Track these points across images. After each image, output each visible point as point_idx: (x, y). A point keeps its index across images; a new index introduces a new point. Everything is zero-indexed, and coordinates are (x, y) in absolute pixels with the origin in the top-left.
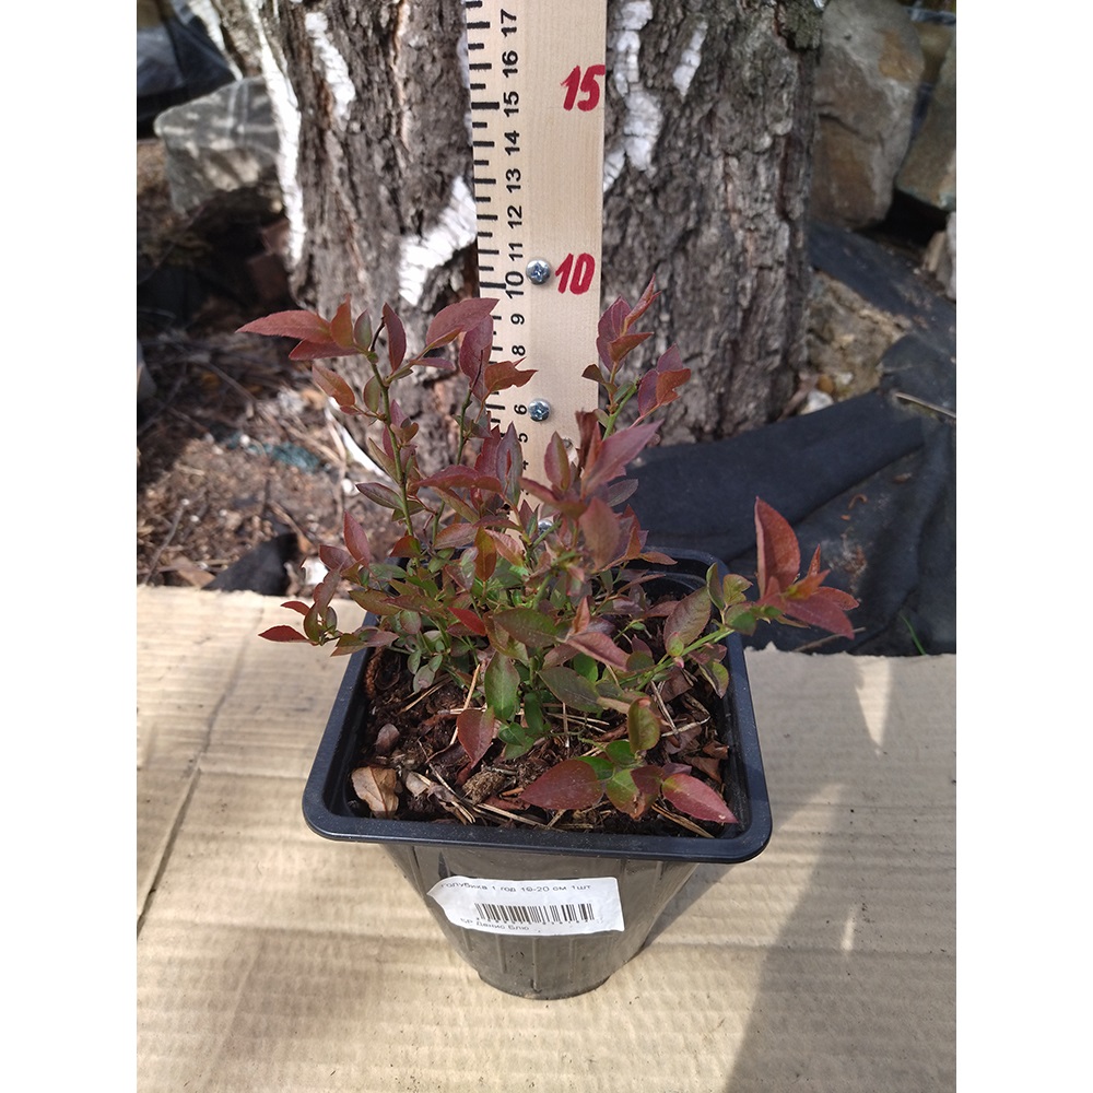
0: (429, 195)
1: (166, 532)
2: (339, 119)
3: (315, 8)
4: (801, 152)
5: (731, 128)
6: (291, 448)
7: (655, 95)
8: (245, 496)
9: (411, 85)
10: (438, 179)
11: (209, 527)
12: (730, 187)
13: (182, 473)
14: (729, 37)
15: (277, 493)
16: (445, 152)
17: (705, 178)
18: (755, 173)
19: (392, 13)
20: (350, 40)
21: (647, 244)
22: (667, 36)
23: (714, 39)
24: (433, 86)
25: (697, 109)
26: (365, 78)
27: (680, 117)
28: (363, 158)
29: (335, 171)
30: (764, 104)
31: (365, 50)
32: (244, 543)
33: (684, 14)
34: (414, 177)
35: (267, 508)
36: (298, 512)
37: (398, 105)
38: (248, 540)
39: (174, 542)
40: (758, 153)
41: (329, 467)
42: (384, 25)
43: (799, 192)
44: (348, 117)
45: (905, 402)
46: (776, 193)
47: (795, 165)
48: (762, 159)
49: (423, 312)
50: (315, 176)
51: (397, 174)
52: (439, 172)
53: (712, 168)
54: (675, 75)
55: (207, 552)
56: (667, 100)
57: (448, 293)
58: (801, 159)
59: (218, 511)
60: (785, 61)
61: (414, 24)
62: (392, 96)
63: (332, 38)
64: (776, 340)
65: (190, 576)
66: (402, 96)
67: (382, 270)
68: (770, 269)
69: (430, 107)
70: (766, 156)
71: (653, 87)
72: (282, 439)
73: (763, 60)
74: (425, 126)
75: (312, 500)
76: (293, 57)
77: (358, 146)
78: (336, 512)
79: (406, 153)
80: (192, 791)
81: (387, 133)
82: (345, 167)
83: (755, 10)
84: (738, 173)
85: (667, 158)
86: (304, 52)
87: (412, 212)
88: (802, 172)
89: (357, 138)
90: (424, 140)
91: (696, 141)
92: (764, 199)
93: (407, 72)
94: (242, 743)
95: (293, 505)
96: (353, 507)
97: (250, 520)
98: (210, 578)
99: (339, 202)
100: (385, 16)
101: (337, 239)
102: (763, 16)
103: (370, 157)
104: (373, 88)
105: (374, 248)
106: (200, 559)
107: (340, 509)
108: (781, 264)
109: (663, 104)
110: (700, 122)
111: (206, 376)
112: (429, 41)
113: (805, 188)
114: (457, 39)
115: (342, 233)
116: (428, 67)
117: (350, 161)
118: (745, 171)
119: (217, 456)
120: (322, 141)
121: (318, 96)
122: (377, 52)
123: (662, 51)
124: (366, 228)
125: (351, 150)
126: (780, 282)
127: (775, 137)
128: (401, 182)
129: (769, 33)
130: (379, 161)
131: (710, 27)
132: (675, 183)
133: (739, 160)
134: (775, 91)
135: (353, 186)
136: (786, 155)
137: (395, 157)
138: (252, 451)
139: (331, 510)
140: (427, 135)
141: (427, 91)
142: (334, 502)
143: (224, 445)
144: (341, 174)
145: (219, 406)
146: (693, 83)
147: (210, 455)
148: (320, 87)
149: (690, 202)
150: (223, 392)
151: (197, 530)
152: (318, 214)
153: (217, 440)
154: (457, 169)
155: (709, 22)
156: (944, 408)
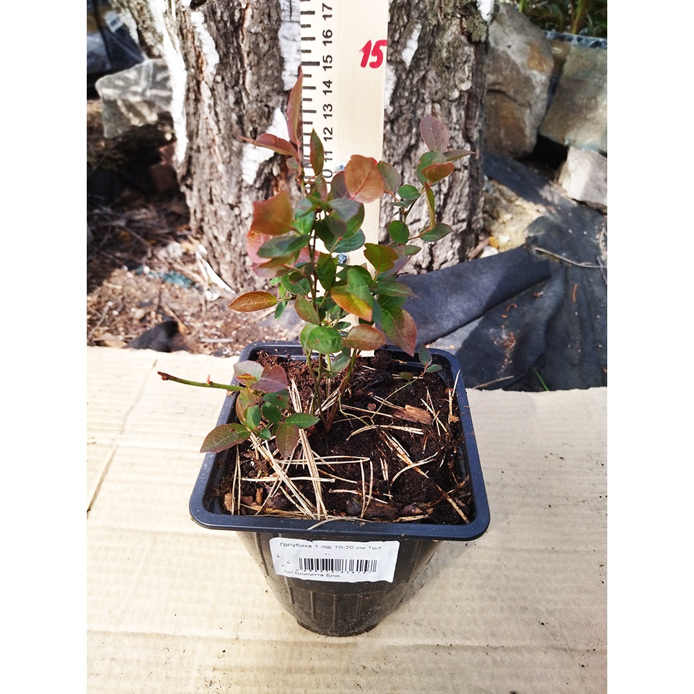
0: (261, 118)
1: (98, 320)
2: (209, 74)
3: (197, 10)
4: (477, 102)
5: (436, 86)
6: (174, 274)
7: (392, 65)
8: (146, 301)
9: (252, 55)
10: (266, 109)
11: (124, 317)
13: (108, 288)
14: (434, 34)
15: (166, 299)
16: (270, 94)
17: (421, 114)
18: (450, 113)
19: (241, 13)
20: (217, 28)
21: (388, 153)
22: (399, 31)
23: (425, 34)
24: (264, 55)
25: (416, 74)
26: (225, 50)
27: (406, 78)
28: (223, 97)
29: (206, 105)
30: (455, 72)
31: (225, 35)
32: (145, 327)
33: (408, 20)
34: (252, 108)
35: (160, 307)
36: (178, 311)
37: (244, 67)
38: (148, 324)
39: (103, 324)
40: (451, 101)
41: (197, 285)
42: (236, 20)
43: (476, 126)
44: (215, 73)
45: (541, 253)
46: (462, 125)
47: (474, 110)
48: (454, 104)
49: (256, 188)
50: (194, 108)
51: (242, 107)
52: (267, 106)
53: (425, 109)
54: (403, 54)
55: (123, 331)
56: (399, 68)
57: (271, 177)
58: (477, 106)
59: (130, 309)
60: (466, 48)
61: (254, 20)
62: (240, 61)
63: (206, 27)
64: (463, 213)
65: (112, 343)
66: (246, 61)
67: (232, 164)
68: (460, 170)
69: (262, 68)
70: (456, 103)
71: (391, 60)
72: (169, 270)
73: (453, 47)
74: (259, 78)
75: (187, 304)
76: (183, 39)
77: (220, 90)
78: (201, 310)
79: (248, 95)
80: (113, 455)
81: (237, 83)
82: (212, 103)
83: (449, 20)
85: (399, 102)
86: (190, 36)
87: (251, 129)
88: (477, 114)
89: (219, 85)
90: (258, 87)
91: (416, 93)
92: (455, 129)
93: (249, 47)
94: (144, 430)
95: (176, 307)
96: (212, 308)
97: (149, 314)
98: (125, 344)
99: (208, 124)
100: (237, 15)
101: (206, 146)
102: (453, 23)
103: (226, 97)
104: (229, 57)
105: (228, 150)
106: (119, 334)
107: (204, 309)
108: (466, 168)
109: (397, 70)
110: (417, 82)
111: (123, 233)
112: (262, 30)
113: (480, 124)
114: (278, 29)
115: (209, 142)
116: (261, 45)
117: (215, 99)
118: (444, 112)
119: (129, 278)
120: (199, 88)
121: (197, 61)
122: (232, 36)
123: (396, 40)
124: (224, 139)
125: (216, 93)
126: (465, 178)
127: (461, 91)
128: (244, 112)
130: (232, 99)
131: (423, 28)
132: (404, 117)
133: (440, 105)
134: (461, 65)
135: (216, 114)
136: (468, 103)
137: (241, 97)
138: (151, 276)
139: (198, 309)
140: (260, 84)
141: (261, 59)
142: (201, 305)
143: (134, 272)
144: (210, 107)
145: (131, 251)
146: (413, 58)
147: (125, 278)
148: (198, 56)
149: (412, 129)
150: (134, 243)
151: (117, 319)
152: (195, 131)
153: (130, 270)
154: (277, 104)
155: (422, 24)
156: (563, 257)
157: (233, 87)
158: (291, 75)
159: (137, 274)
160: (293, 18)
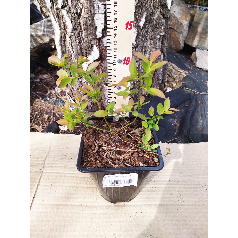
0: (88, 48)
1: (32, 119)
2: (69, 32)
3: (64, 9)
4: (166, 38)
5: (151, 34)
6: (58, 100)
8: (49, 111)
9: (84, 25)
10: (90, 45)
11: (41, 118)
12: (151, 46)
13: (35, 106)
14: (151, 15)
16: (92, 40)
17: (146, 44)
18: (156, 43)
19: (80, 10)
20: (71, 16)
22: (138, 15)
23: (148, 16)
24: (89, 26)
25: (144, 30)
26: (75, 24)
27: (141, 32)
28: (74, 40)
29: (68, 43)
30: (158, 29)
31: (75, 18)
33: (142, 11)
34: (85, 45)
35: (54, 114)
36: (61, 115)
37: (82, 29)
38: (50, 121)
39: (34, 121)
40: (157, 39)
42: (79, 13)
43: (165, 47)
44: (71, 32)
45: (187, 90)
46: (161, 47)
48: (158, 40)
50: (64, 44)
51: (81, 44)
53: (147, 42)
54: (140, 23)
55: (41, 123)
56: (138, 28)
58: (166, 40)
59: (43, 115)
60: (162, 20)
61: (85, 13)
62: (80, 27)
63: (67, 15)
64: (161, 77)
65: (38, 129)
66: (83, 27)
69: (88, 30)
70: (159, 40)
71: (135, 26)
72: (56, 98)
73: (158, 20)
74: (88, 34)
76: (59, 18)
77: (73, 38)
79: (83, 39)
80: (41, 176)
81: (79, 35)
82: (70, 42)
83: (156, 10)
84: (153, 43)
85: (138, 41)
86: (61, 18)
87: (85, 52)
88: (166, 42)
89: (73, 36)
90: (87, 37)
91: (144, 37)
92: (158, 49)
93: (84, 23)
94: (51, 166)
95: (60, 113)
97: (51, 116)
98: (43, 129)
99: (69, 49)
101: (68, 57)
102: (158, 11)
103: (76, 40)
104: (76, 26)
106: (40, 125)
109: (137, 29)
110: (145, 33)
111: (39, 84)
112: (88, 16)
113: (167, 46)
114: (94, 16)
115: (70, 56)
116: (88, 22)
117: (71, 41)
118: (154, 43)
119: (42, 102)
120: (65, 36)
121: (64, 27)
122: (77, 19)
123: (137, 18)
124: (75, 55)
125: (72, 38)
127: (160, 36)
128: (82, 46)
129: (159, 14)
130: (78, 41)
131: (147, 13)
132: (140, 46)
133: (153, 41)
134: (160, 26)
135: (72, 46)
136: (163, 39)
137: (81, 40)
138: (50, 101)
140: (88, 36)
144: (69, 44)
145: (42, 91)
146: (143, 25)
147: (41, 102)
148: (65, 25)
149: (143, 49)
150: (43, 88)
151: (39, 119)
152: (64, 52)
153: (42, 99)
154: (94, 43)
155: (147, 12)
156: (195, 91)
157: (78, 37)
158: (99, 33)
159: (45, 101)
160: (100, 12)
